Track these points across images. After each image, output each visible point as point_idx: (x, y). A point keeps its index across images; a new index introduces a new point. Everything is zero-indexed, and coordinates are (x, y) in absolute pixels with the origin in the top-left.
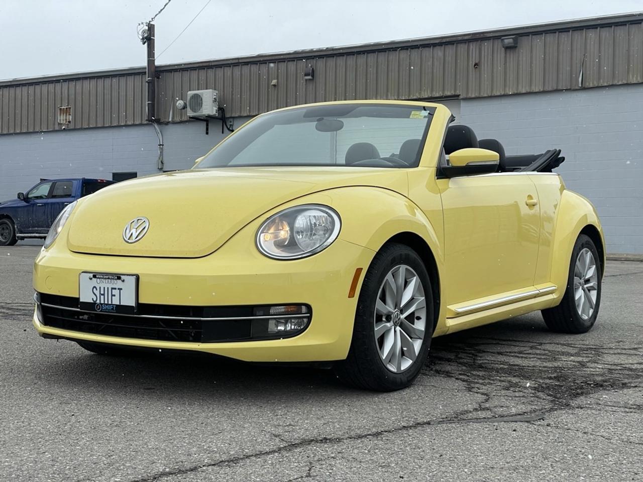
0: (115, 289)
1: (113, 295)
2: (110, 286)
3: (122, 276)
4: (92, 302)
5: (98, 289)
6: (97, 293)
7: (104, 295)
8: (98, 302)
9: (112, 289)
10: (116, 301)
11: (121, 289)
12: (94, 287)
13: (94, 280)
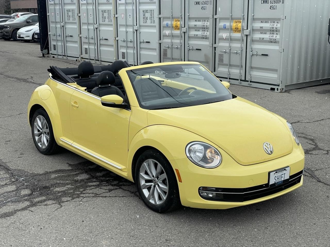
0: (283, 174)
1: (282, 177)
2: (281, 174)
3: (286, 168)
4: (274, 183)
5: (277, 177)
6: (276, 178)
7: (279, 178)
8: (276, 182)
9: (282, 175)
10: (283, 179)
11: (285, 174)
12: (276, 177)
13: (276, 174)
